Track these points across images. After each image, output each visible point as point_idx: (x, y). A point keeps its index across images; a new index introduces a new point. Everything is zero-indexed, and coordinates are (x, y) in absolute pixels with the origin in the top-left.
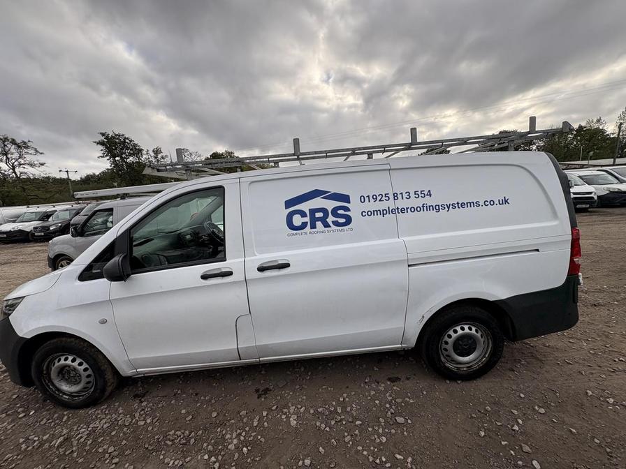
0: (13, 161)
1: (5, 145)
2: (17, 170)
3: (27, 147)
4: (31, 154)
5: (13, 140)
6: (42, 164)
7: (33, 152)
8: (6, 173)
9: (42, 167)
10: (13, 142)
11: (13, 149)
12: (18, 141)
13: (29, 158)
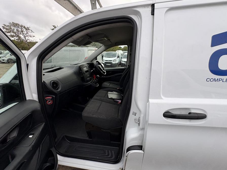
0: (25, 34)
1: (22, 28)
2: (26, 38)
3: (29, 29)
4: (30, 32)
5: (24, 26)
6: (34, 36)
7: (31, 31)
8: (23, 39)
9: (34, 37)
10: (24, 27)
11: (24, 30)
12: (26, 27)
13: (30, 34)
